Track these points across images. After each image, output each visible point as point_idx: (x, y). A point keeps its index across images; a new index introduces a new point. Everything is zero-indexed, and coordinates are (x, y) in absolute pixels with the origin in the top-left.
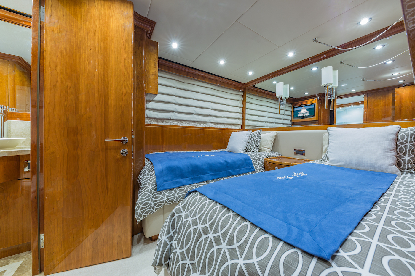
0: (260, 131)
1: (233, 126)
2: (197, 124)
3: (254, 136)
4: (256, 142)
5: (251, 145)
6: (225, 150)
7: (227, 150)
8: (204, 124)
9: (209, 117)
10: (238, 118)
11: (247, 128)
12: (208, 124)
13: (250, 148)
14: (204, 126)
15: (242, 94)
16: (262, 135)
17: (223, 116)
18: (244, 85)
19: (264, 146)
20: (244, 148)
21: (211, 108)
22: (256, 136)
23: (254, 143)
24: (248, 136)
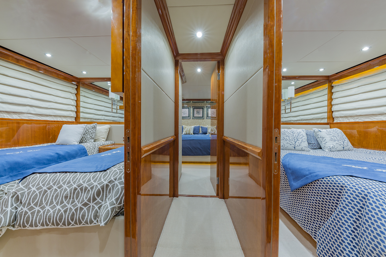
0: (96, 124)
1: (64, 118)
2: (5, 115)
3: (90, 128)
4: (91, 133)
5: (86, 137)
6: (54, 144)
7: (57, 143)
8: (19, 115)
9: (28, 108)
10: (71, 111)
11: (81, 120)
12: (25, 115)
13: (85, 139)
14: (18, 118)
15: (76, 87)
16: (97, 127)
17: (49, 107)
18: (78, 79)
19: (99, 137)
20: (79, 139)
21: (30, 97)
22: (91, 129)
23: (90, 135)
24: (83, 128)
